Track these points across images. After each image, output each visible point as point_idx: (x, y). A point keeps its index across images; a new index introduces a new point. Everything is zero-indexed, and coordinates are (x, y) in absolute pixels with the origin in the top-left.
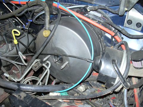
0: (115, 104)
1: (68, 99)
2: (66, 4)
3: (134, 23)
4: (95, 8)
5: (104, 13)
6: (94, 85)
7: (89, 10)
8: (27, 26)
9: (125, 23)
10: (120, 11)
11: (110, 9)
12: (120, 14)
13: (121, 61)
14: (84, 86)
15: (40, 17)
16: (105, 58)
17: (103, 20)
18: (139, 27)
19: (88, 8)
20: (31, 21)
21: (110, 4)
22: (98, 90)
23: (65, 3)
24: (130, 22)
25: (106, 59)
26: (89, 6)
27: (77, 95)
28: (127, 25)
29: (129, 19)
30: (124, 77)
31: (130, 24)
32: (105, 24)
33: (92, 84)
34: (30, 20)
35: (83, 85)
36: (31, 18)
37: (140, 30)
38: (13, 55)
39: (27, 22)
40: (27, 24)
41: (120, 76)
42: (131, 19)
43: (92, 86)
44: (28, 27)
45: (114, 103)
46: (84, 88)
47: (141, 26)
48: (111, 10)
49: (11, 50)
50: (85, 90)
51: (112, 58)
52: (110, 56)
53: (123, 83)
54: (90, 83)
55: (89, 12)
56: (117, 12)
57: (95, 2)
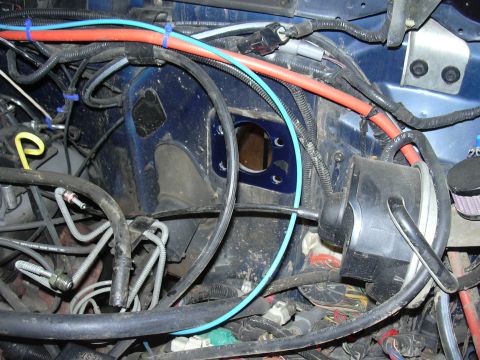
0: (406, 352)
1: (248, 354)
2: (198, 26)
3: (435, 70)
4: (303, 29)
5: (333, 44)
6: (318, 298)
7: (283, 38)
8: (59, 119)
9: (404, 73)
10: (390, 30)
11: (355, 28)
12: (389, 43)
13: (418, 202)
14: (284, 304)
15: (106, 84)
16: (364, 196)
17: (329, 69)
18: (452, 82)
19: (281, 29)
20: (76, 98)
21: (351, 12)
22: (335, 314)
23: (195, 23)
24: (419, 68)
25: (368, 200)
26: (282, 24)
27: (268, 337)
28: (412, 80)
29: (415, 59)
30: (436, 251)
31: (422, 75)
32: (338, 80)
33: (309, 295)
34: (70, 97)
35: (279, 303)
36: (74, 89)
37: (457, 92)
38: (22, 222)
39: (62, 103)
40: (59, 109)
41: (426, 252)
42: (421, 59)
43: (312, 301)
44: (62, 123)
45: (404, 350)
46: (286, 311)
47: (458, 78)
48: (358, 29)
49: (11, 206)
50: (289, 317)
51: (386, 193)
52: (378, 186)
53: (438, 275)
54: (302, 292)
55: (284, 43)
56: (379, 38)
57: (299, 8)
